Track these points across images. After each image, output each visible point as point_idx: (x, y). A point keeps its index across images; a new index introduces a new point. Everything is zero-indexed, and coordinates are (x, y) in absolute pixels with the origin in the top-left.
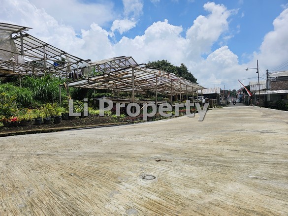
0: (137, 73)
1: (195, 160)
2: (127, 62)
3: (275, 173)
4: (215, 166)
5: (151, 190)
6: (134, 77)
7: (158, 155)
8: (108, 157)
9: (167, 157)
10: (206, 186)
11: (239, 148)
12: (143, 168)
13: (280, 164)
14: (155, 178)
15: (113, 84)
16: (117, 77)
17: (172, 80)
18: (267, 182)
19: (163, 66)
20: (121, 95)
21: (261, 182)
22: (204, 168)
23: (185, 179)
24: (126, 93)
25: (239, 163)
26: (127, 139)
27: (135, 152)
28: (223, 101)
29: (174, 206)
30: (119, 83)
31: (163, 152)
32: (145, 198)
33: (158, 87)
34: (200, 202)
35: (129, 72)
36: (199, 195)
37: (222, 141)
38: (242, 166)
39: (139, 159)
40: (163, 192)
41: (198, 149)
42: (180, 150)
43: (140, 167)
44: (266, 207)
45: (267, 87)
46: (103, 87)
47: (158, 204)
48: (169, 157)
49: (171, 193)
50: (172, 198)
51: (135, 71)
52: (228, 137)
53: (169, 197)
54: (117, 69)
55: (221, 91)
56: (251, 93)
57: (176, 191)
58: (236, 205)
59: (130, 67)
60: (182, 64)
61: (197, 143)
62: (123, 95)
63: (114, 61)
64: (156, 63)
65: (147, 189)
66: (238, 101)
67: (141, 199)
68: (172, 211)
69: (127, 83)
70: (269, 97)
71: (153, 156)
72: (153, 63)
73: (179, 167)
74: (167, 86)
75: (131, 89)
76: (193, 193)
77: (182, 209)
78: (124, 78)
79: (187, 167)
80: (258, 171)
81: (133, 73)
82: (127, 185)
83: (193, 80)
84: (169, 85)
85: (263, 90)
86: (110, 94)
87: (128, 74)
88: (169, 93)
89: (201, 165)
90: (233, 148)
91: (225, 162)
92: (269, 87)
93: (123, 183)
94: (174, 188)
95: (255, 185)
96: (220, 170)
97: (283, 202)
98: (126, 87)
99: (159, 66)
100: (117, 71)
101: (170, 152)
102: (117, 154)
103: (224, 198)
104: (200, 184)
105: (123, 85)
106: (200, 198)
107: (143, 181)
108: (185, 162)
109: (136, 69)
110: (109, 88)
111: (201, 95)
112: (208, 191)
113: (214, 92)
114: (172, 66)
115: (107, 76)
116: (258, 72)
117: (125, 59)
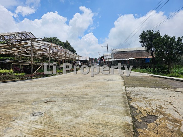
0: (35, 44)
1: (70, 99)
2: (27, 36)
3: (112, 101)
4: (82, 101)
5: (38, 122)
6: (32, 46)
7: (47, 99)
8: (6, 104)
9: (52, 99)
10: (75, 113)
11: (96, 90)
12: (35, 109)
13: (115, 96)
14: (42, 113)
15: (16, 50)
16: (19, 46)
17: (60, 50)
18: (108, 107)
19: (54, 40)
20: (22, 59)
21: (105, 107)
22: (75, 103)
23: (63, 111)
24: (27, 58)
25: (95, 98)
26: (25, 90)
27: (30, 98)
28: (90, 64)
29: (54, 130)
30: (21, 50)
31: (51, 96)
32: (33, 129)
33: (51, 54)
34: (71, 124)
35: (28, 43)
36: (70, 120)
37: (88, 86)
38: (97, 99)
39: (32, 103)
40: (46, 122)
41: (74, 92)
42: (62, 94)
43: (32, 108)
44: (106, 120)
45: (112, 57)
46: (7, 52)
47: (42, 131)
48: (54, 99)
49: (52, 122)
50: (52, 125)
51: (33, 42)
52: (91, 84)
53: (51, 125)
54: (19, 40)
55: (90, 59)
56: (105, 60)
57: (56, 120)
58: (91, 122)
59: (29, 39)
60: (67, 41)
61: (74, 89)
62: (24, 59)
63: (17, 34)
64: (49, 38)
65: (35, 122)
66: (98, 64)
67: (29, 130)
68: (51, 133)
69: (28, 50)
70: (113, 62)
71: (43, 99)
72: (47, 38)
73: (60, 105)
74: (57, 54)
75: (31, 55)
76: (67, 119)
77: (58, 131)
78: (25, 47)
79: (65, 104)
80: (104, 101)
81: (31, 44)
82: (20, 122)
83: (74, 51)
84: (58, 53)
85: (110, 58)
86: (13, 58)
87: (28, 44)
88: (59, 59)
89: (74, 101)
90: (93, 90)
91: (88, 98)
92: (113, 57)
93: (17, 121)
94: (55, 118)
95: (102, 109)
96: (85, 103)
97: (115, 116)
98: (27, 53)
99: (52, 41)
100: (19, 41)
101: (55, 95)
102: (15, 101)
103: (85, 119)
104: (72, 113)
105: (24, 52)
106: (71, 121)
107: (33, 117)
108: (64, 101)
109: (34, 41)
110: (12, 53)
111: (78, 61)
112: (76, 117)
113: (86, 59)
114: (60, 42)
115: (11, 44)
116: (107, 49)
117: (26, 34)
